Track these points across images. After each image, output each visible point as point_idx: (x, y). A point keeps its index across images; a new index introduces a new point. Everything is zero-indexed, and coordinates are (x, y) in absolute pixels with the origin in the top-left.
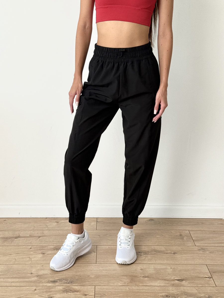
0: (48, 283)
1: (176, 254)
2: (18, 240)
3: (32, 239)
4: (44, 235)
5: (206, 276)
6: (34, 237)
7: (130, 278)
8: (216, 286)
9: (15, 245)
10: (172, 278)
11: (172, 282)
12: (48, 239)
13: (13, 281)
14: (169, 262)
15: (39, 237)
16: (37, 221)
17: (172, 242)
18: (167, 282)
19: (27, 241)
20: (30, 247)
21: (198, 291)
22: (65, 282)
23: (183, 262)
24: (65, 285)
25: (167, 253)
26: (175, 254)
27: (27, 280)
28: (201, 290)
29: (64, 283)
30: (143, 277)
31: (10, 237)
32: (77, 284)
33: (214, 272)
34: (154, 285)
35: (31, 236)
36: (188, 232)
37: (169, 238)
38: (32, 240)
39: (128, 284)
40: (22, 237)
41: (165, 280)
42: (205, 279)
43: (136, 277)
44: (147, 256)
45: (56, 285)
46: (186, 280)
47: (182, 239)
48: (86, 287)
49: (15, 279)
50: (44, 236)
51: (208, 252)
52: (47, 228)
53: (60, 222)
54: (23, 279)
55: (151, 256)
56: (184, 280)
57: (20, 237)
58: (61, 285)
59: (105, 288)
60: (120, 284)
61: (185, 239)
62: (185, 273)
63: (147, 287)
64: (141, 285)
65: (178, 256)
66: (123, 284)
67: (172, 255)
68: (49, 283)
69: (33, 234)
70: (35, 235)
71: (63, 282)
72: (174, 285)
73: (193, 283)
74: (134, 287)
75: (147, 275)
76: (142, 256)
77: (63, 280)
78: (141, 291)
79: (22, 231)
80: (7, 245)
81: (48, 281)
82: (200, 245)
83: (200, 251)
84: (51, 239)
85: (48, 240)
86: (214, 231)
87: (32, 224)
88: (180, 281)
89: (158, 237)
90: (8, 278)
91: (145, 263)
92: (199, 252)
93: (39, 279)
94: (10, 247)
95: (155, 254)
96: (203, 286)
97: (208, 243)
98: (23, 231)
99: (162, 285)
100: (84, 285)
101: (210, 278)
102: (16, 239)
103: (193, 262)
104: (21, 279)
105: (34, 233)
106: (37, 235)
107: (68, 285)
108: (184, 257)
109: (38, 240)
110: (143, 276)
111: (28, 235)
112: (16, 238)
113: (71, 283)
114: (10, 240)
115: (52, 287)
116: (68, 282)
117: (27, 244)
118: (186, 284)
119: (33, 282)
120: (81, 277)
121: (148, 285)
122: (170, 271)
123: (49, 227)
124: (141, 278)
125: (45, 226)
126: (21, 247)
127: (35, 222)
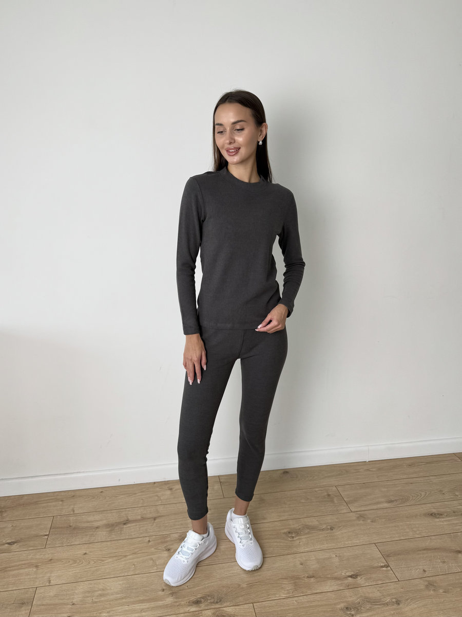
0: (191, 607)
1: (334, 530)
3: (145, 523)
4: (159, 514)
5: (382, 564)
6: (148, 518)
7: (292, 582)
8: (399, 581)
9: (127, 537)
10: (343, 574)
11: (346, 582)
12: (166, 522)
13: (142, 607)
14: (330, 545)
15: (155, 519)
16: (144, 490)
17: (323, 508)
18: (340, 582)
19: (142, 528)
20: (147, 539)
21: (380, 593)
22: (212, 601)
23: (347, 543)
24: (213, 607)
25: (323, 530)
26: (332, 530)
27: (160, 603)
28: (384, 590)
29: (211, 603)
30: (308, 577)
31: (116, 523)
32: (228, 604)
33: (388, 556)
34: (326, 591)
35: (143, 519)
36: (334, 488)
37: (317, 502)
38: (146, 525)
39: (293, 594)
40: (133, 521)
41: (336, 579)
42: (381, 569)
43: (299, 578)
44: (300, 537)
45: (201, 609)
46: (360, 575)
47: (332, 501)
48: (241, 607)
49: (144, 604)
50: (159, 516)
51: (369, 521)
52: (160, 502)
53: (173, 488)
54: (155, 603)
55: (305, 538)
56: (357, 575)
57: (130, 521)
58: (209, 607)
59: (266, 605)
60: (284, 595)
61: (335, 500)
62: (355, 562)
63: (319, 596)
64: (309, 592)
65: (337, 533)
66: (286, 594)
67: (329, 531)
68: (192, 605)
70: (149, 516)
71: (209, 601)
72: (350, 587)
73: (370, 578)
74: (301, 598)
75: (311, 573)
76: (295, 539)
77: (208, 598)
78: (314, 604)
79: (129, 511)
80: (116, 539)
81: (189, 602)
82: (356, 510)
83: (360, 520)
84: (170, 521)
85: (167, 524)
86: (364, 483)
87: (139, 496)
88: (354, 578)
89: (303, 503)
90: (134, 603)
91: (302, 551)
92: (359, 523)
93: (175, 600)
94: (121, 541)
95: (308, 533)
96: (384, 582)
97: (365, 505)
99: (335, 588)
100: (238, 604)
101: (387, 567)
102: (125, 526)
103: (358, 542)
104: (153, 603)
105: (145, 512)
106: (150, 516)
107: (217, 606)
108: (345, 533)
109: (155, 524)
110: (307, 575)
111: (139, 517)
112: (125, 524)
113: (220, 601)
114: (117, 528)
115: (197, 613)
116: (216, 601)
117: (142, 533)
118: (363, 582)
119: (170, 607)
120: (229, 588)
121: (318, 591)
122: (336, 560)
123: (162, 498)
124: (306, 580)
125: (157, 497)
126: (136, 539)
127: (142, 492)
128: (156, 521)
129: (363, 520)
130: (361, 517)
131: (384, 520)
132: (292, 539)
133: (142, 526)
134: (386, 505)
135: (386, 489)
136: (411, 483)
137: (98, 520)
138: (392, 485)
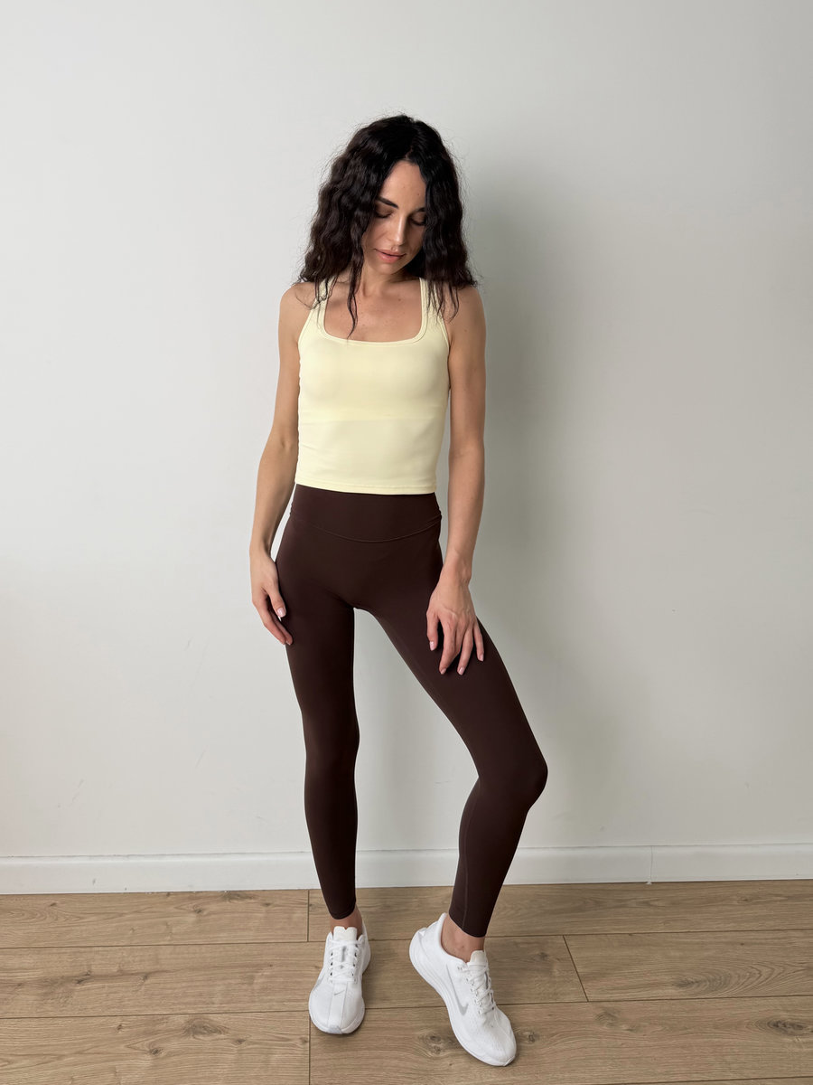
1: (537, 1043)
2: (84, 990)
3: (123, 984)
4: (158, 967)
6: (132, 974)
9: (75, 1013)
12: (169, 986)
16: (142, 907)
17: (522, 986)
19: (112, 996)
20: (118, 1021)
31: (62, 977)
35: (122, 974)
36: (561, 941)
37: (512, 970)
38: (124, 989)
40: (98, 976)
50: (158, 971)
52: (169, 938)
53: (204, 910)
57: (92, 977)
61: (556, 971)
67: (526, 1044)
69: (129, 962)
70: (135, 968)
79: (97, 952)
80: (51, 1014)
83: (602, 1024)
84: (179, 985)
87: (127, 920)
92: (600, 1029)
94: (61, 1021)
97: (622, 989)
98: (100, 949)
102: (79, 987)
105: (131, 959)
106: (139, 968)
108: (561, 1051)
109: (143, 988)
111: (115, 969)
112: (79, 982)
114: (61, 990)
117: (109, 1007)
123: (174, 930)
126: (93, 1020)
127: (136, 912)
128: (148, 982)
129: (611, 1025)
130: (609, 1016)
131: (660, 1028)
132: (433, 1055)
133: (113, 990)
134: (671, 991)
135: (678, 954)
136: (742, 944)
137: (29, 966)
138: (698, 943)
